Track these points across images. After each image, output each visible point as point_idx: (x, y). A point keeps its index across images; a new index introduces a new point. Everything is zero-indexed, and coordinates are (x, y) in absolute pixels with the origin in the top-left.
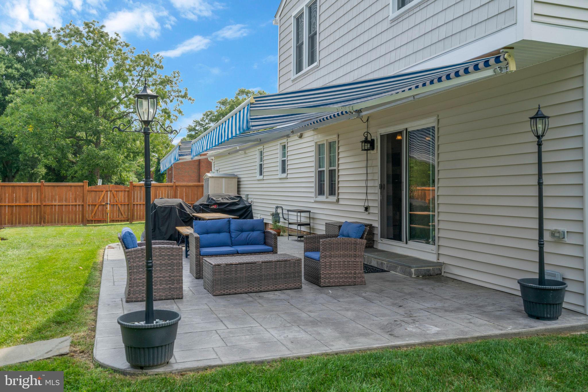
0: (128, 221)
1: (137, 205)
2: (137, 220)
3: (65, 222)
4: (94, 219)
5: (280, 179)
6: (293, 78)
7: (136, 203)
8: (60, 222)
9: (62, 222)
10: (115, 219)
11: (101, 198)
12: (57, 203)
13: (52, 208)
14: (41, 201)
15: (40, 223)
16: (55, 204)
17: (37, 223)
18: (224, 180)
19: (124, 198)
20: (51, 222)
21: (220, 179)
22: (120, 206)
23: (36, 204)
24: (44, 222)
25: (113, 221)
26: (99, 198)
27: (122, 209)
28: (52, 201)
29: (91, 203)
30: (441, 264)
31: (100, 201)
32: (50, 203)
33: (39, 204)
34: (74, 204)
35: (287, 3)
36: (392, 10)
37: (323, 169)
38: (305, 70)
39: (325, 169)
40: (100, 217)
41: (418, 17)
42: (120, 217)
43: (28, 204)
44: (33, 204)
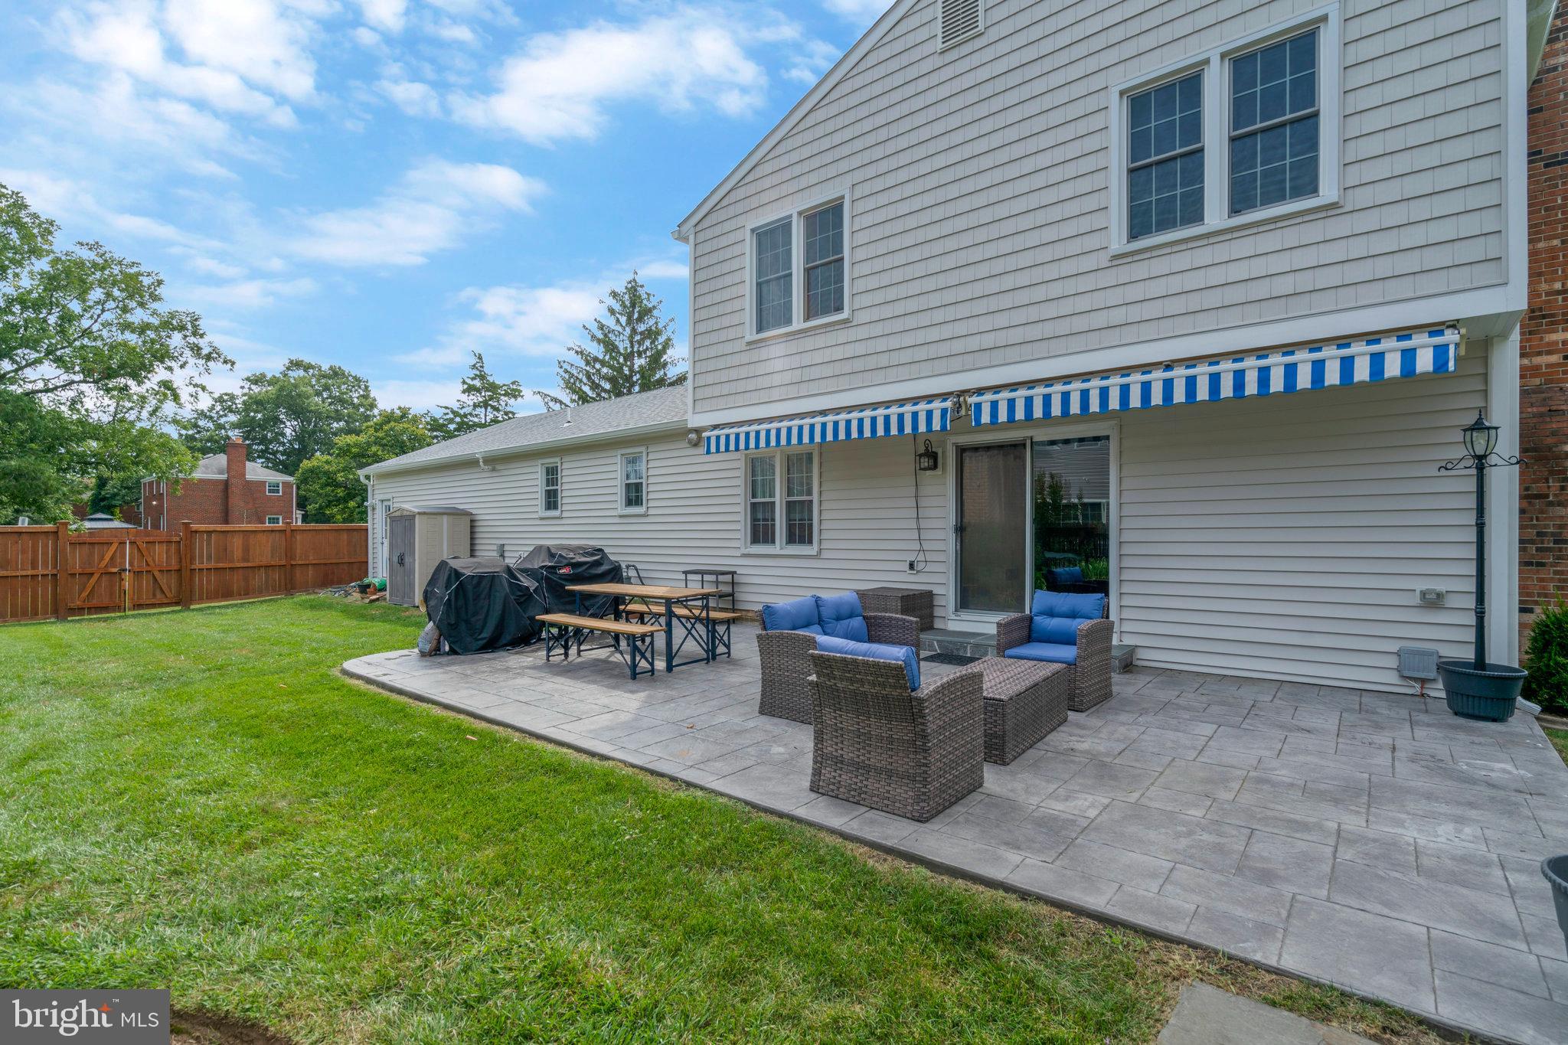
0: (177, 604)
1: (201, 570)
2: (201, 600)
3: (3, 616)
4: (87, 605)
5: (621, 516)
6: (749, 338)
7: (197, 565)
10: (144, 601)
11: (107, 557)
18: (445, 518)
19: (168, 558)
21: (438, 517)
22: (157, 574)
25: (140, 606)
26: (102, 558)
27: (163, 580)
29: (78, 570)
30: (1133, 649)
31: (103, 564)
34: (30, 572)
35: (725, 203)
36: (1117, 239)
37: (767, 500)
38: (798, 323)
39: (777, 499)
40: (106, 601)
41: (1204, 256)
42: (160, 598)
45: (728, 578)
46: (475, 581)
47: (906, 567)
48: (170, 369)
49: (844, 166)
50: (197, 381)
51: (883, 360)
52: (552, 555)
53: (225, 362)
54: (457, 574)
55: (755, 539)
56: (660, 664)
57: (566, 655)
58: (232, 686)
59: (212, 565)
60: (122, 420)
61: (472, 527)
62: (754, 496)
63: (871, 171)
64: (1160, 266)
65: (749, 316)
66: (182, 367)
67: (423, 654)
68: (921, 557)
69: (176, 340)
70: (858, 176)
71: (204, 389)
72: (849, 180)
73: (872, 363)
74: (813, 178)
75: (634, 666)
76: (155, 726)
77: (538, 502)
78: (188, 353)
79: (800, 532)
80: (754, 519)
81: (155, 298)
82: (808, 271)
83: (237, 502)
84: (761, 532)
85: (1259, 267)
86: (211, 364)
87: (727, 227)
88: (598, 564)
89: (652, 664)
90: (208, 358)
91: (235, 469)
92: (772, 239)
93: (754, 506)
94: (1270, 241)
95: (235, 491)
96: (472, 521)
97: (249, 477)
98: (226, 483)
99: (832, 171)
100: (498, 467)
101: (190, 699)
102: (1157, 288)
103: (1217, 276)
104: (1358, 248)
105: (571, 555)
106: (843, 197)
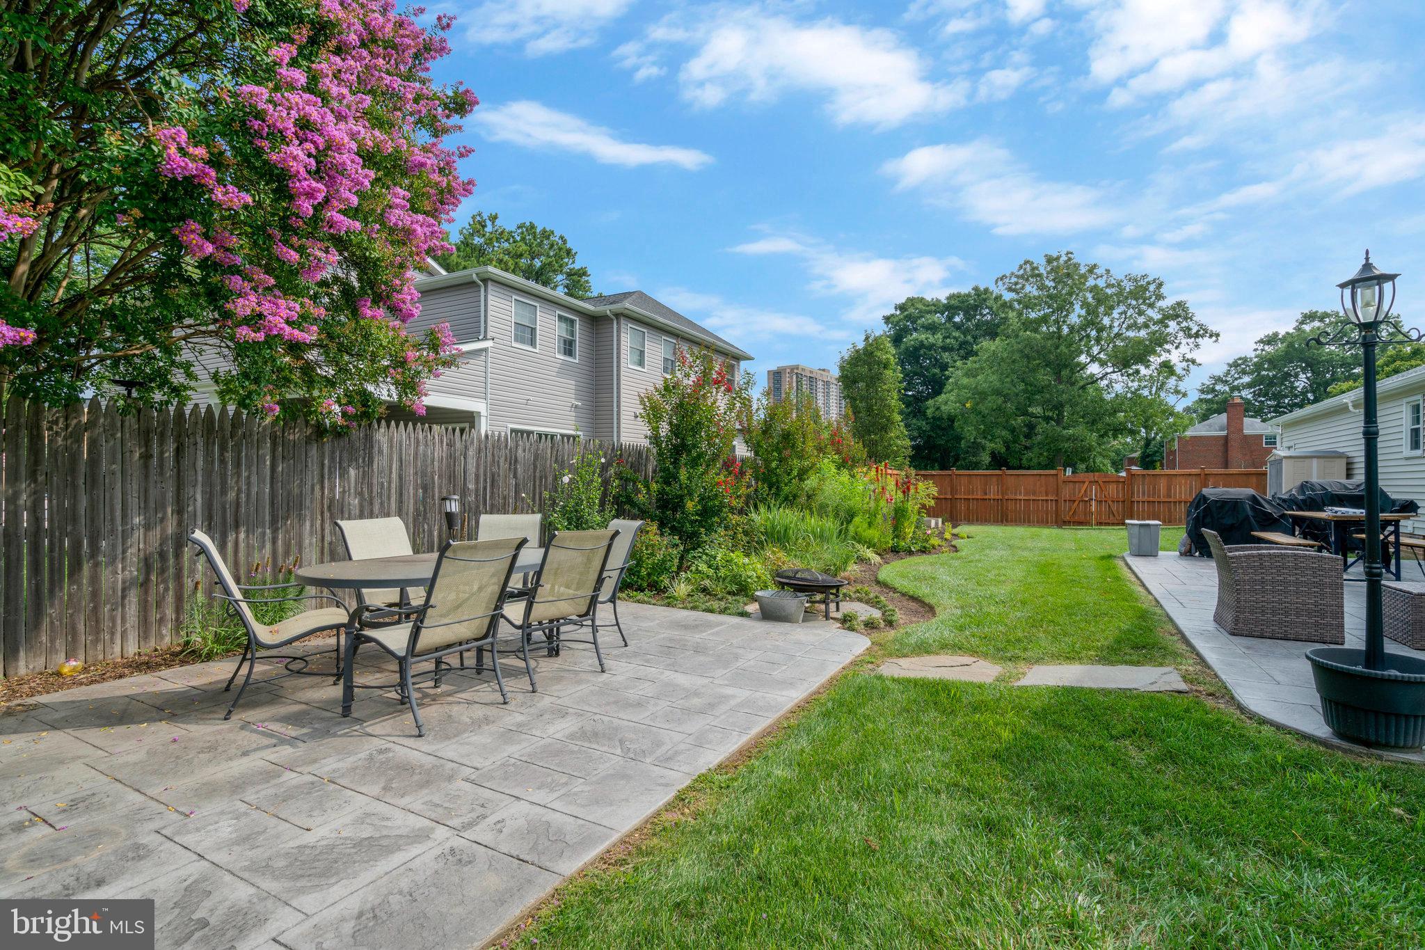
1: (1138, 502)
3: (1033, 522)
4: (1072, 520)
7: (1136, 499)
8: (1027, 521)
9: (1029, 522)
10: (1103, 521)
11: (1083, 491)
12: (1022, 497)
13: (1016, 504)
14: (1003, 494)
15: (1002, 522)
16: (1020, 497)
17: (998, 521)
18: (1315, 461)
19: (1118, 492)
20: (1016, 521)
21: (1307, 460)
22: (1111, 503)
23: (997, 497)
24: (1007, 521)
25: (1101, 524)
26: (1080, 492)
27: (1114, 508)
28: (1016, 494)
29: (1068, 498)
31: (1080, 495)
32: (1013, 497)
33: (1000, 497)
34: (1044, 498)
40: (1082, 518)
42: (1112, 519)
43: (987, 497)
44: (992, 497)
48: (1169, 351)
50: (1189, 356)
53: (1211, 336)
59: (1146, 498)
60: (1140, 396)
61: (1348, 469)
66: (1177, 348)
67: (1181, 554)
69: (1173, 326)
71: (1193, 362)
78: (1181, 334)
81: (1160, 297)
83: (1235, 454)
86: (1200, 340)
90: (1197, 335)
91: (1234, 425)
95: (1234, 444)
96: (1348, 464)
97: (1246, 432)
98: (1226, 438)
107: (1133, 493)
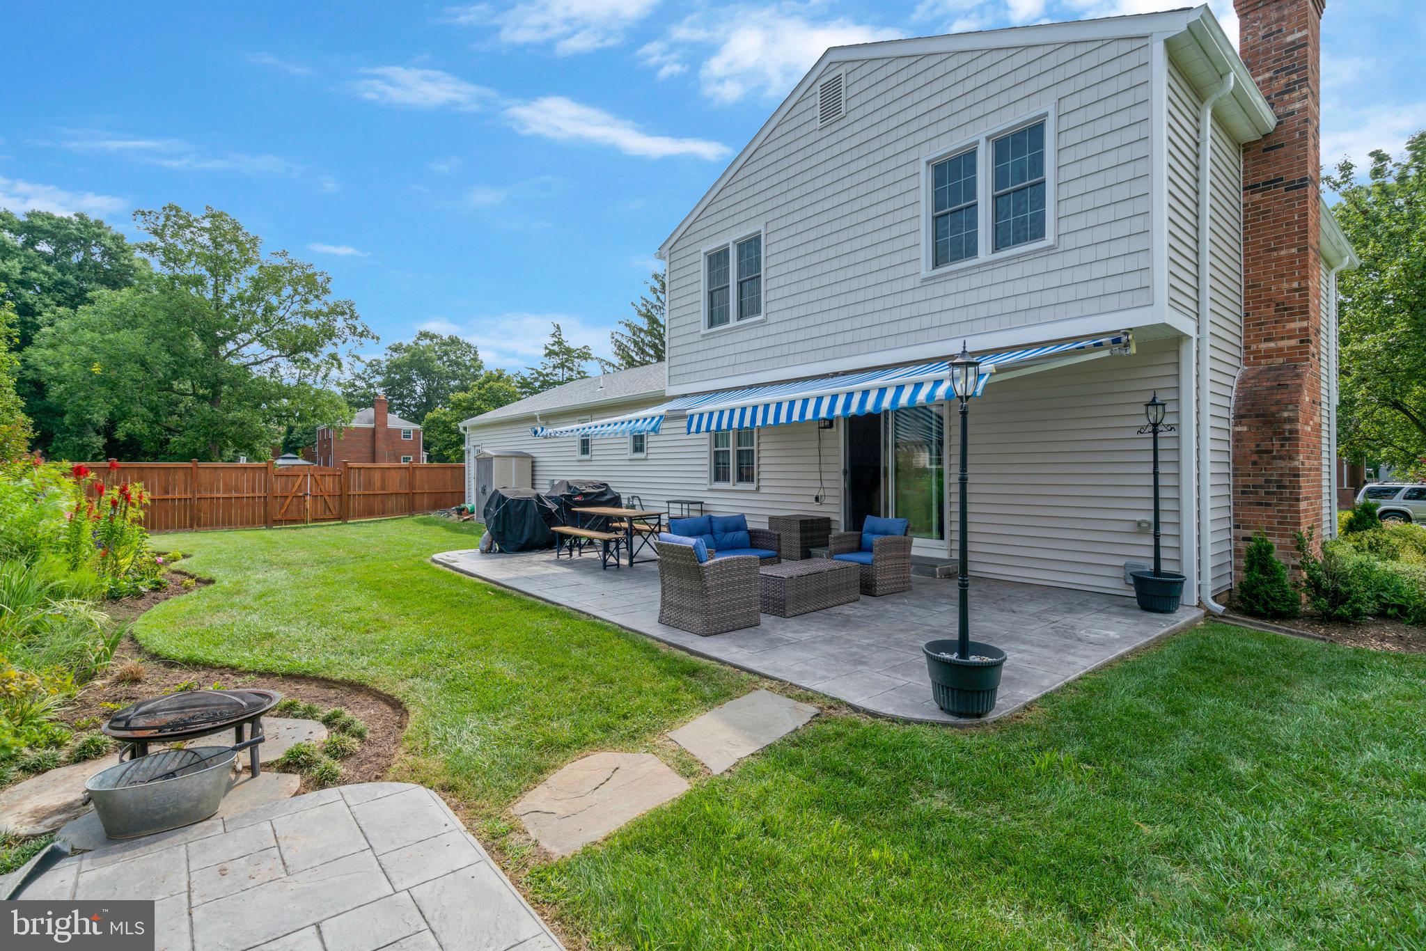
0: (339, 519)
1: (354, 495)
2: (354, 517)
3: (235, 524)
4: (285, 518)
5: (630, 460)
6: (703, 332)
7: (352, 492)
8: (225, 521)
9: (230, 524)
10: (318, 517)
11: (297, 486)
12: (221, 495)
13: (212, 503)
14: (193, 492)
15: (191, 526)
16: (218, 495)
17: (185, 527)
19: (334, 487)
20: (211, 525)
21: (510, 459)
22: (327, 497)
23: (183, 496)
24: (199, 525)
25: (316, 520)
26: (293, 487)
27: (330, 502)
28: (211, 491)
29: (279, 493)
31: (294, 491)
32: (208, 495)
33: (189, 496)
34: (251, 495)
35: (688, 233)
36: (924, 266)
37: (725, 449)
38: (733, 323)
39: (731, 449)
40: (295, 516)
41: (976, 281)
42: (328, 515)
43: (170, 496)
44: (177, 496)
45: (698, 507)
46: (515, 503)
47: (813, 500)
48: (335, 344)
49: (761, 209)
50: (354, 353)
51: (785, 350)
52: (569, 487)
53: (373, 338)
54: (504, 498)
55: (717, 479)
56: (624, 562)
57: (571, 555)
58: (368, 566)
59: (361, 492)
60: (304, 384)
61: (533, 466)
62: (716, 446)
63: (777, 213)
64: (951, 287)
65: (703, 316)
66: (344, 342)
67: (482, 552)
68: (822, 493)
69: (340, 323)
70: (770, 216)
71: (358, 359)
72: (763, 219)
73: (778, 351)
74: (742, 217)
75: (605, 561)
76: (326, 584)
77: (576, 449)
78: (347, 331)
79: (745, 474)
80: (717, 463)
81: (326, 291)
82: (740, 284)
83: (381, 445)
84: (720, 473)
85: (1009, 289)
86: (363, 339)
87: (689, 250)
88: (602, 494)
89: (618, 560)
90: (361, 335)
91: (380, 419)
92: (717, 260)
93: (716, 452)
94: (1016, 271)
95: (379, 435)
96: (533, 462)
97: (390, 426)
98: (374, 430)
99: (753, 212)
100: (550, 422)
101: (345, 572)
102: (950, 303)
103: (985, 295)
104: (1067, 277)
105: (583, 488)
106: (760, 232)
107: (349, 487)
